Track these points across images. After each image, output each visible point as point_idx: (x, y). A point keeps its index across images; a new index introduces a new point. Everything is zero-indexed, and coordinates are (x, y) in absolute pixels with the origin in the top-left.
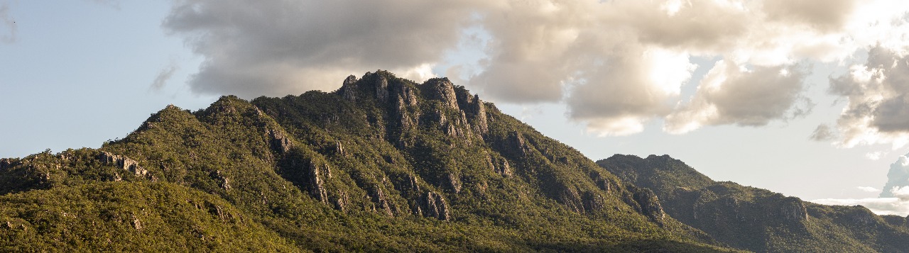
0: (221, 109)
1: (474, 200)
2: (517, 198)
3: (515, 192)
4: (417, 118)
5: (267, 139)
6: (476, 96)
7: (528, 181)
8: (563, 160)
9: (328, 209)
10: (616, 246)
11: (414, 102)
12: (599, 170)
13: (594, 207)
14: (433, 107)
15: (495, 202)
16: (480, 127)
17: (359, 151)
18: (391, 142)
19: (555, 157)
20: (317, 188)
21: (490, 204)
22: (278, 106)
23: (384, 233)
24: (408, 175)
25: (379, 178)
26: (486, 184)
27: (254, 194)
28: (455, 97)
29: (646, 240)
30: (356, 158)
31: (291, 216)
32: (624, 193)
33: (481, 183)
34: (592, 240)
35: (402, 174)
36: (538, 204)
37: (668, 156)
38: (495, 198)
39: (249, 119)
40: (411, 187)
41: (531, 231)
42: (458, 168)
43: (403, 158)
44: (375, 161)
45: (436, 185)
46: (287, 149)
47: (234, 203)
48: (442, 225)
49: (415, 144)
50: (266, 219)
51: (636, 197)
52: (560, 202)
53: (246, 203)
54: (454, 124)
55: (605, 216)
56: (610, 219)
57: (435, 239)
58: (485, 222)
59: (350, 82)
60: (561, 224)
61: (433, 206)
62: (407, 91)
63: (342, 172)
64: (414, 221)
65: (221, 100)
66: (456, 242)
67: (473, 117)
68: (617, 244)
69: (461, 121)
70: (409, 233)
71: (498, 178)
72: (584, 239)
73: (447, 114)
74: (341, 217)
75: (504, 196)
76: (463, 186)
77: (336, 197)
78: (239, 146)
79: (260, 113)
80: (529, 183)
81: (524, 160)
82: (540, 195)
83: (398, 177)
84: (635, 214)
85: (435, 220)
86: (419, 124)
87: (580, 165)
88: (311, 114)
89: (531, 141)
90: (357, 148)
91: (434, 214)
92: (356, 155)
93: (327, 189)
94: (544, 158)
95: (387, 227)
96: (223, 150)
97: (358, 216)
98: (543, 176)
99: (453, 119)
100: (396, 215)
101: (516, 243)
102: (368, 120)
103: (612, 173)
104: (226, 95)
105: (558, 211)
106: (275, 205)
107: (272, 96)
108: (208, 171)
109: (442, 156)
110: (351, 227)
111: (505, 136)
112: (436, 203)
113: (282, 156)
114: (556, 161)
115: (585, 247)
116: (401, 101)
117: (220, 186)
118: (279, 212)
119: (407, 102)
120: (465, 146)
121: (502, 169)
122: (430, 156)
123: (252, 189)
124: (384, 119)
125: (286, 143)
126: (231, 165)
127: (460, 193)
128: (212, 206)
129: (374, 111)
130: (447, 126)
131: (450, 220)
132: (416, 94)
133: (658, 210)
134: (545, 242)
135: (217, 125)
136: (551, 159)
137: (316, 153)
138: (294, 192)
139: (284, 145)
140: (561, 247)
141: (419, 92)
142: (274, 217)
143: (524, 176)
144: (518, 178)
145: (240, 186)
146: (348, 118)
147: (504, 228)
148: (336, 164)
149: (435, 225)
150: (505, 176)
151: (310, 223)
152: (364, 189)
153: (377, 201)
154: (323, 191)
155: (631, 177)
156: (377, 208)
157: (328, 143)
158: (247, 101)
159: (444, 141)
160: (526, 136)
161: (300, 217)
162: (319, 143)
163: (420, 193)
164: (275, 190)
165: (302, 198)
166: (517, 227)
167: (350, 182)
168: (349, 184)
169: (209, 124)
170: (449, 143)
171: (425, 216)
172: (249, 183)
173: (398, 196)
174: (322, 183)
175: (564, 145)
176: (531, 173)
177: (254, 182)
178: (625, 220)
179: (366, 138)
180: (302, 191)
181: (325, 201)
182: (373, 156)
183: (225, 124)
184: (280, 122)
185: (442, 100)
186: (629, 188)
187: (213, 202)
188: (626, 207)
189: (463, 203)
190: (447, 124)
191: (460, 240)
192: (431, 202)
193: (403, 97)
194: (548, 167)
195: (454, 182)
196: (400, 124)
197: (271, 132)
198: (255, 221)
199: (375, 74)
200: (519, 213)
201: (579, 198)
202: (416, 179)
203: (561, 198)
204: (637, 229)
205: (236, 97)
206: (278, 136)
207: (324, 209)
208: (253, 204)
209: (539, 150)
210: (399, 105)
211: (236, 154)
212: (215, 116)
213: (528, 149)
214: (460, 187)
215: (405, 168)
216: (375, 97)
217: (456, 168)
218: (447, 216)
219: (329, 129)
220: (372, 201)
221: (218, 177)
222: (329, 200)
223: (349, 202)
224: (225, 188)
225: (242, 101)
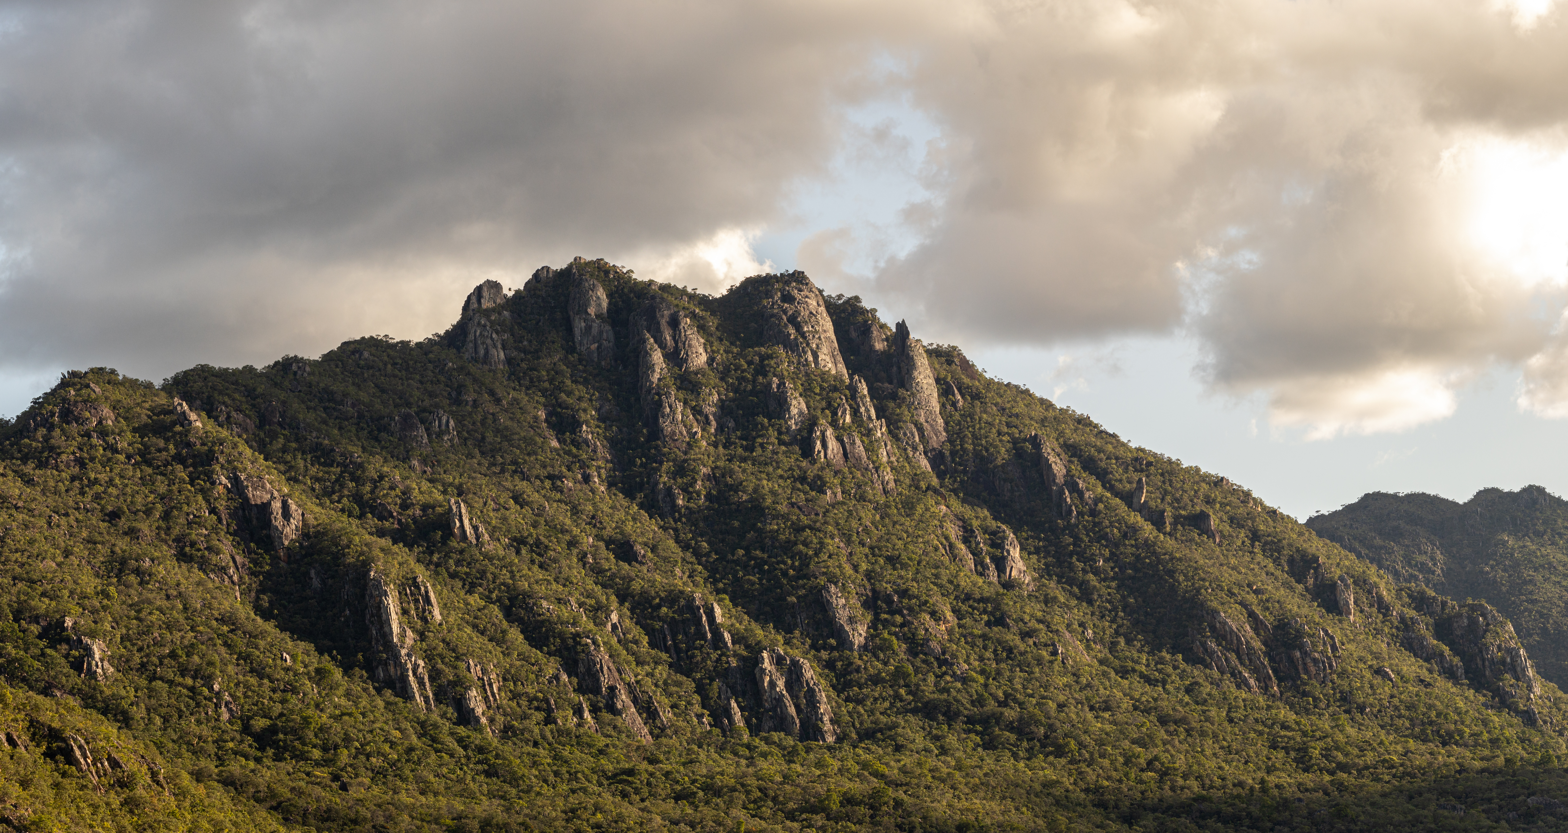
0: (67, 415)
1: (910, 669)
2: (1054, 653)
3: (1044, 636)
4: (710, 410)
5: (221, 505)
6: (902, 328)
7: (1086, 595)
8: (1199, 521)
9: (435, 726)
10: (1384, 795)
11: (699, 357)
12: (1317, 546)
13: (1307, 671)
14: (762, 370)
15: (982, 672)
16: (920, 430)
17: (527, 529)
18: (629, 494)
19: (1168, 514)
20: (396, 656)
21: (965, 680)
22: (250, 393)
23: (624, 795)
24: (691, 600)
25: (598, 611)
26: (949, 615)
27: (192, 689)
28: (831, 334)
29: (1483, 770)
30: (518, 552)
31: (317, 754)
32: (1403, 620)
33: (933, 614)
34: (1308, 779)
35: (673, 598)
36: (1124, 672)
37: (1541, 490)
38: (981, 659)
39: (161, 443)
40: (703, 637)
41: (1106, 762)
42: (856, 568)
43: (671, 543)
44: (582, 558)
45: (786, 628)
46: (290, 532)
47: (124, 720)
48: (812, 756)
49: (709, 497)
50: (236, 767)
51: (1443, 630)
52: (1193, 659)
53: (166, 719)
54: (834, 424)
55: (1345, 699)
56: (1361, 709)
57: (791, 805)
58: (952, 740)
59: (486, 304)
60: (1203, 734)
61: (780, 699)
62: (674, 323)
63: (475, 600)
64: (721, 749)
65: (64, 384)
66: (862, 810)
67: (894, 397)
68: (1387, 788)
69: (855, 413)
70: (706, 788)
71: (988, 592)
72: (1284, 779)
73: (807, 392)
74: (480, 750)
75: (1010, 650)
76: (873, 625)
77: (459, 683)
78: (132, 533)
79: (197, 421)
80: (1090, 602)
81: (1070, 529)
82: (1129, 642)
83: (659, 606)
84: (1442, 685)
85: (790, 741)
86: (720, 429)
87: (1255, 536)
88: (361, 416)
89: (1090, 465)
90: (517, 517)
91: (782, 723)
92: (518, 542)
93: (429, 657)
94: (1136, 518)
95: (631, 772)
96: (79, 549)
97: (536, 744)
98: (1132, 578)
99: (829, 405)
100: (659, 732)
101: (1058, 803)
102: (551, 425)
103: (1359, 556)
104: (83, 369)
105: (1188, 691)
106: (260, 723)
107: (234, 363)
108: (36, 619)
109: (798, 529)
110: (514, 780)
111: (1003, 454)
112: (789, 686)
113: (275, 559)
114: (1174, 524)
115: (1285, 804)
116: (657, 357)
117: (77, 666)
118: (275, 744)
119: (675, 357)
120: (875, 492)
121: (1000, 563)
122: (760, 531)
123: (183, 671)
124: (602, 419)
125: (286, 514)
126: (108, 596)
127: (865, 648)
128: (54, 735)
129: (569, 394)
130: (811, 431)
131: (840, 739)
132: (702, 329)
133: (1518, 674)
134: (1153, 796)
135: (57, 467)
136: (1157, 520)
137: (385, 542)
138: (321, 674)
139: (278, 521)
140: (1205, 806)
141: (712, 323)
142: (258, 760)
143: (1071, 582)
144: (1053, 588)
145: (143, 665)
146: (483, 422)
147: (1015, 756)
148: (453, 576)
149: (790, 756)
150: (1009, 585)
151: (378, 774)
152: (550, 654)
153: (595, 689)
154: (415, 667)
155: (1423, 568)
156: (594, 710)
157: (425, 507)
158: (149, 386)
159: (803, 479)
160: (1071, 450)
161: (344, 757)
162: (395, 510)
163: (735, 655)
164: (259, 672)
165: (348, 694)
166: (1060, 751)
167: (504, 632)
168: (499, 639)
169: (28, 468)
170: (819, 485)
171: (754, 730)
172: (173, 655)
173: (662, 672)
174: (409, 642)
175: (1197, 470)
176: (1096, 572)
177: (190, 650)
178: (1411, 707)
179: (548, 484)
180: (347, 670)
181: (426, 700)
182: (572, 543)
183: (81, 463)
184: (262, 447)
185: (791, 346)
186: (1420, 602)
187: (56, 724)
188: (1411, 666)
189: (876, 680)
190: (810, 424)
191: (874, 802)
192: (773, 684)
193: (662, 346)
194: (1148, 545)
195: (842, 616)
196: (656, 433)
197: (235, 480)
198: (198, 776)
199: (565, 275)
200: (1061, 706)
201: (1257, 644)
202: (718, 611)
203: (1197, 647)
204: (1450, 734)
205: (113, 372)
206: (257, 496)
207: (422, 724)
208: (191, 725)
209: (1117, 494)
210: (651, 367)
211: (123, 562)
212: (47, 439)
213: (1081, 494)
214: (862, 629)
215: (680, 580)
216: (570, 349)
217: (848, 570)
218: (827, 726)
219: (424, 461)
220: (579, 690)
221: (68, 640)
222: (435, 694)
223: (503, 699)
224: (92, 674)
225: (133, 384)
